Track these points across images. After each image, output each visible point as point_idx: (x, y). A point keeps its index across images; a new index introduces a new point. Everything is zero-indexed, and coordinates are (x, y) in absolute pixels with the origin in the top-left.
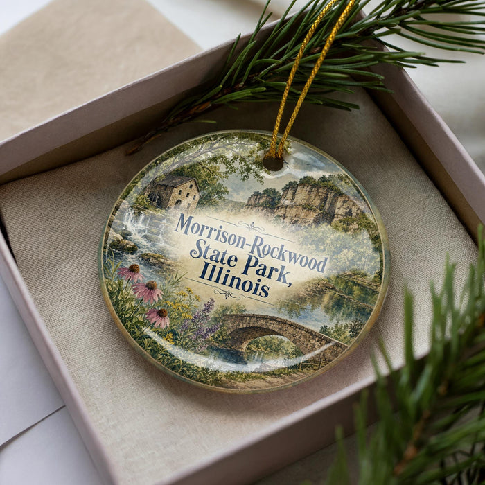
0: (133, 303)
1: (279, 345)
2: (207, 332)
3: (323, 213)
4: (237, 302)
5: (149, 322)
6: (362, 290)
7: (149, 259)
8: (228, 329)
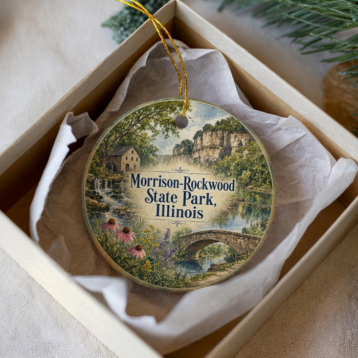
0: (118, 246)
1: (218, 249)
2: (171, 253)
3: (224, 149)
4: (185, 226)
5: (132, 256)
6: (262, 196)
7: (120, 212)
8: (184, 247)
